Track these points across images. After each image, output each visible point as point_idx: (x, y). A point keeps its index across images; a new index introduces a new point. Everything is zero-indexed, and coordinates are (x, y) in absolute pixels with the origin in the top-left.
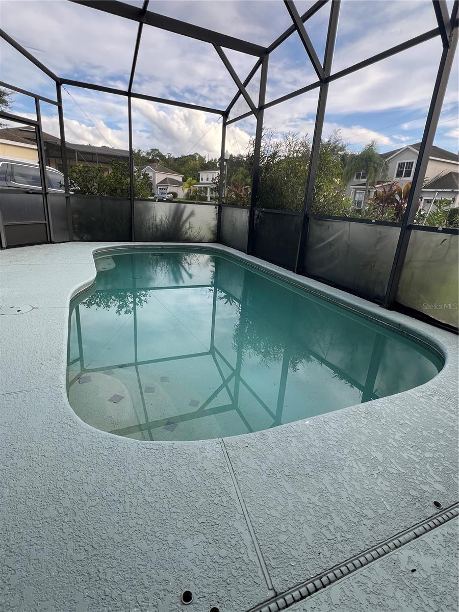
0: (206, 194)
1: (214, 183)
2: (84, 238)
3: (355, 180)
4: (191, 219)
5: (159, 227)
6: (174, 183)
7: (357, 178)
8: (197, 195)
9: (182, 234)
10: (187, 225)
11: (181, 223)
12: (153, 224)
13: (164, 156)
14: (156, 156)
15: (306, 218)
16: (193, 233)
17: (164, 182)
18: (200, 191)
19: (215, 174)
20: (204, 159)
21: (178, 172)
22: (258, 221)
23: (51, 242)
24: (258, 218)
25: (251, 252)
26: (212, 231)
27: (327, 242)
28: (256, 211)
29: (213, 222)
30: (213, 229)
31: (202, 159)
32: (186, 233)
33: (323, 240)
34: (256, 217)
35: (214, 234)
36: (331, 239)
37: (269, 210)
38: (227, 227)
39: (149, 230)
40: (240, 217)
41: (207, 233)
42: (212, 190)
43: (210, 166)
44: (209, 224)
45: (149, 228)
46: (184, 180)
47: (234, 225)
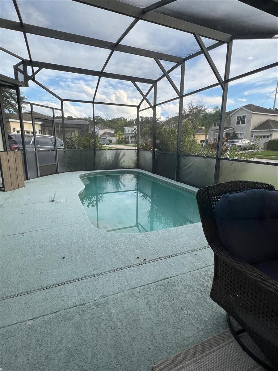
0: (129, 139)
1: (133, 133)
2: (73, 170)
3: (213, 127)
4: (123, 158)
5: (108, 162)
6: (110, 134)
7: (214, 126)
8: (123, 140)
9: (120, 165)
10: (122, 160)
11: (119, 159)
12: (105, 161)
13: (104, 119)
14: (99, 120)
15: (178, 156)
16: (125, 164)
17: (104, 134)
18: (125, 138)
19: (134, 128)
20: (126, 120)
21: (112, 128)
22: (157, 157)
23: (58, 173)
24: (157, 155)
25: (154, 172)
26: (134, 163)
27: (188, 166)
28: (156, 153)
29: (135, 158)
30: (135, 162)
31: (125, 120)
32: (122, 164)
33: (186, 165)
34: (155, 155)
35: (136, 164)
36: (189, 165)
37: (161, 152)
38: (142, 161)
39: (104, 164)
40: (148, 155)
41: (132, 164)
42: (132, 137)
43: (129, 124)
44: (133, 159)
45: (103, 163)
46: (116, 132)
47: (145, 159)
